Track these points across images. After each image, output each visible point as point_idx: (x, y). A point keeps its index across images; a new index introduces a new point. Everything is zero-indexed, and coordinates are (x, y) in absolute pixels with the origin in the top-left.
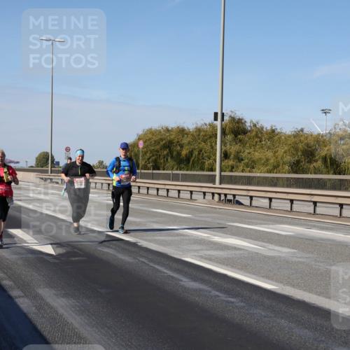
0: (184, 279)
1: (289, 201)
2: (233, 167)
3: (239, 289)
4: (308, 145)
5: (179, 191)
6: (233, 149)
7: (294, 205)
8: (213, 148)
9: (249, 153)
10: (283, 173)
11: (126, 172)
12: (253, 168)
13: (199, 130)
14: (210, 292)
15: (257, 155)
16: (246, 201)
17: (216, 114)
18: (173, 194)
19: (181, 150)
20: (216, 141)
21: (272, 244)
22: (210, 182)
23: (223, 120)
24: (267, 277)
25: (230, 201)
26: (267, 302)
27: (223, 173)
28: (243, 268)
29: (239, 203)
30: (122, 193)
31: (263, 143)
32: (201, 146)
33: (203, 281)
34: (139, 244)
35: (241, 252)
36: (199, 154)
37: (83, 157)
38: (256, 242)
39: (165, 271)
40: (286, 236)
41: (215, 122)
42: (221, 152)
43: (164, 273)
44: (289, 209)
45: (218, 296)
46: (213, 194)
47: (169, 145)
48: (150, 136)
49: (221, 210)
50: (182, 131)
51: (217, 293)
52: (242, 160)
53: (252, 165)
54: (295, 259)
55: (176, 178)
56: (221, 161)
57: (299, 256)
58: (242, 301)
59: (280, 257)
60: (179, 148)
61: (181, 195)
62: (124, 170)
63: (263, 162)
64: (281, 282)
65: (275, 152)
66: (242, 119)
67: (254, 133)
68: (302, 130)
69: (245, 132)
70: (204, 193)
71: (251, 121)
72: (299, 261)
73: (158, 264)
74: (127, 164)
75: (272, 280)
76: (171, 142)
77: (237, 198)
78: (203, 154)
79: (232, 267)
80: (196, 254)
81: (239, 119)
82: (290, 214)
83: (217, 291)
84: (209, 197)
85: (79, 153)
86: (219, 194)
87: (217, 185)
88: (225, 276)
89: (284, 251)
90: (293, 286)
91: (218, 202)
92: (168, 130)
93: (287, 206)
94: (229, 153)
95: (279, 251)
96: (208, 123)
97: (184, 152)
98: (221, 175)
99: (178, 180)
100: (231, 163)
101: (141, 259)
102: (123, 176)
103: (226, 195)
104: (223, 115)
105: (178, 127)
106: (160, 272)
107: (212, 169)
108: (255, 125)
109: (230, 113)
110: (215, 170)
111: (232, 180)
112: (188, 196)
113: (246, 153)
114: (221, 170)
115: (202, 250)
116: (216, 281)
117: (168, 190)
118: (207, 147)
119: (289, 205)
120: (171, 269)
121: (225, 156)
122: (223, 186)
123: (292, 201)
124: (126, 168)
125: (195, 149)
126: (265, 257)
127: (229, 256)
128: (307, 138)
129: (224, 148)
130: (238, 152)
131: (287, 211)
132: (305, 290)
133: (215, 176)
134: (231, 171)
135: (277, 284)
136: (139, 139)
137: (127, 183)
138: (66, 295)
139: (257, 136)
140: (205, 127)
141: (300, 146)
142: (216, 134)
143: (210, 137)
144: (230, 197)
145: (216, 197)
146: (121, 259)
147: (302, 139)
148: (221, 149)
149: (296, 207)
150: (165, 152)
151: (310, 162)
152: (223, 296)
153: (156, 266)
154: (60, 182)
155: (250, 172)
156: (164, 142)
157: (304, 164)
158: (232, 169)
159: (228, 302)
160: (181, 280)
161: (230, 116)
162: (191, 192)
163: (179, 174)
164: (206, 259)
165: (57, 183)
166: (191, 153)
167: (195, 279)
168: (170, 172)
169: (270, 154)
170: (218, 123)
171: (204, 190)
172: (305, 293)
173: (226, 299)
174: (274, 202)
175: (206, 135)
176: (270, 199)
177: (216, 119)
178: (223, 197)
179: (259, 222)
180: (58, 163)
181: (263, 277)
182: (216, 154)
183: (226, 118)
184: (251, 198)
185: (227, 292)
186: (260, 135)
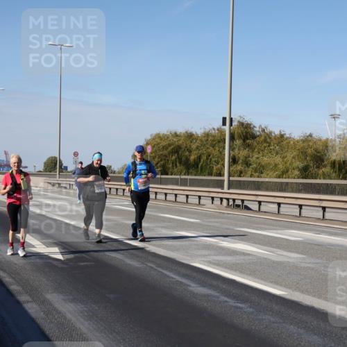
0: (193, 285)
1: (297, 207)
2: (241, 172)
3: (247, 294)
4: (316, 150)
5: (187, 196)
6: (242, 154)
7: (303, 211)
8: (222, 153)
9: (258, 158)
10: (292, 178)
11: (143, 176)
12: (262, 173)
13: (207, 135)
14: (218, 298)
15: (265, 160)
16: (255, 206)
17: (224, 119)
18: (182, 199)
19: (190, 155)
20: (225, 146)
21: (280, 249)
22: (218, 187)
23: (231, 125)
24: (276, 283)
25: (238, 206)
26: (276, 307)
27: (231, 178)
28: (252, 274)
29: (247, 208)
31: (272, 147)
32: (209, 151)
33: (211, 287)
34: (148, 249)
36: (207, 159)
38: (266, 248)
39: (174, 276)
40: (295, 241)
41: (224, 127)
42: (230, 157)
43: (173, 278)
44: (298, 214)
45: (226, 301)
46: (221, 199)
47: (177, 150)
48: (158, 140)
49: (230, 215)
50: (190, 136)
51: (226, 299)
52: (251, 165)
53: (260, 170)
54: (303, 265)
55: (184, 183)
56: (230, 166)
57: (308, 261)
58: (251, 307)
59: (289, 262)
60: (187, 153)
61: (190, 200)
63: (271, 167)
64: (290, 288)
65: (284, 158)
66: (250, 125)
67: (263, 138)
68: (311, 135)
69: (254, 137)
70: (213, 198)
71: (260, 126)
72: (308, 267)
73: (167, 269)
75: (281, 285)
76: (179, 147)
77: (246, 203)
78: (211, 159)
79: (241, 272)
80: (205, 260)
81: (248, 124)
82: (299, 220)
83: (225, 296)
84: (217, 202)
85: (97, 156)
86: (228, 199)
87: (226, 190)
88: (233, 282)
89: (293, 257)
90: (302, 292)
91: (226, 207)
92: (176, 135)
93: (296, 211)
94: (237, 157)
96: (216, 128)
97: (192, 158)
98: (229, 180)
99: (186, 185)
100: (239, 167)
101: (149, 264)
102: (141, 180)
103: (234, 200)
104: (231, 120)
105: (186, 132)
106: (168, 277)
107: (221, 174)
108: (263, 130)
109: (238, 119)
110: (223, 175)
111: (241, 185)
112: (196, 201)
113: (254, 158)
114: (230, 175)
115: (210, 255)
116: (224, 287)
117: (176, 195)
118: (215, 152)
119: (298, 210)
120: (179, 274)
121: (234, 161)
122: (231, 191)
123: (301, 206)
124: (143, 172)
125: (203, 154)
126: (274, 262)
127: (237, 262)
128: (315, 143)
129: (232, 153)
130: (246, 157)
131: (296, 216)
132: (314, 296)
133: (223, 181)
134: (240, 176)
135: (285, 289)
136: (147, 144)
137: (144, 188)
138: (74, 300)
139: (265, 141)
140: (214, 132)
141: (310, 151)
142: (225, 139)
143: (219, 142)
144: (238, 202)
145: (225, 202)
146: (130, 264)
147: (311, 144)
148: (230, 154)
149: (305, 212)
150: (174, 157)
151: (318, 167)
152: (231, 302)
153: (165, 272)
154: (68, 187)
155: (258, 177)
156: (172, 147)
157: (313, 170)
158: (240, 174)
159: (237, 308)
160: (190, 286)
161: (239, 121)
162: (200, 197)
163: (187, 179)
164: (214, 264)
165: (66, 188)
166: (199, 158)
167: (203, 285)
168: (178, 177)
169: (278, 159)
170: (227, 128)
171: (212, 195)
172: (314, 298)
173: (234, 305)
174: (283, 208)
175: (214, 140)
176: (279, 204)
177: (224, 124)
178: (231, 202)
179: (267, 227)
180: (66, 168)
181: (272, 282)
182: (224, 159)
183: (235, 123)
184: (260, 203)
185: (236, 298)
186: (268, 140)
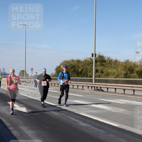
0: (80, 122)
1: (123, 90)
2: (100, 76)
3: (103, 126)
4: (130, 66)
5: (78, 86)
6: (100, 68)
7: (125, 91)
8: (92, 68)
10: (121, 78)
11: (67, 79)
12: (108, 76)
13: (86, 61)
14: (91, 128)
15: (109, 71)
16: (105, 90)
17: (93, 54)
18: (75, 87)
20: (93, 65)
21: (116, 107)
22: (91, 82)
23: (95, 56)
24: (115, 121)
25: (99, 90)
26: (115, 131)
27: (96, 78)
28: (105, 117)
29: (102, 91)
30: (65, 88)
31: (112, 65)
32: (87, 67)
33: (88, 123)
34: (62, 108)
35: (104, 111)
36: (86, 71)
37: (45, 72)
38: (110, 107)
39: (73, 119)
40: (122, 104)
42: (95, 70)
43: (72, 120)
44: (123, 93)
45: (94, 129)
46: (92, 87)
47: (73, 67)
48: (66, 63)
49: (95, 94)
50: (79, 61)
51: (94, 128)
52: (104, 73)
53: (108, 75)
54: (126, 114)
55: (76, 80)
56: (95, 73)
57: (128, 112)
58: (104, 131)
59: (120, 113)
60: (78, 68)
61: (79, 88)
62: (66, 78)
63: (112, 74)
64: (120, 123)
65: (117, 70)
66: (103, 56)
67: (108, 62)
68: (128, 60)
69: (105, 61)
70: (88, 87)
71: (107, 57)
72: (127, 115)
73: (70, 116)
74: (67, 75)
75: (117, 122)
77: (102, 88)
78: (87, 70)
79: (100, 117)
80: (85, 112)
81: (102, 56)
82: (124, 95)
83: (94, 127)
84: (90, 88)
85: (44, 70)
86: (94, 87)
87: (93, 83)
88: (97, 121)
89: (122, 110)
90: (126, 125)
91: (94, 90)
92: (73, 61)
93: (122, 91)
94: (98, 69)
95: (119, 110)
96: (89, 58)
97: (80, 70)
98: (95, 79)
99: (77, 81)
100: (99, 74)
101: (63, 114)
102: (65, 81)
103: (97, 87)
104: (95, 54)
105: (77, 60)
106: (71, 119)
107: (91, 77)
108: (109, 59)
109: (98, 54)
110: (92, 77)
111: (99, 81)
112: (82, 88)
113: (105, 70)
114: (95, 77)
115: (88, 110)
116: (94, 123)
117: (73, 85)
118: (89, 68)
119: (123, 91)
120: (75, 118)
121: (97, 71)
122: (96, 84)
123: (124, 90)
124: (66, 77)
125: (84, 68)
126: (114, 113)
127: (99, 113)
128: (130, 64)
129: (96, 68)
130: (102, 70)
131: (123, 94)
132: (130, 127)
133: (92, 79)
134: (99, 77)
135: (118, 124)
136: (61, 65)
137: (67, 84)
138: (32, 129)
139: (109, 63)
140: (88, 59)
141: (128, 67)
142: (93, 62)
143: (91, 63)
144: (99, 88)
145: (93, 88)
146: (54, 114)
147: (128, 64)
148: (95, 69)
149: (126, 92)
150: (72, 70)
151: (131, 73)
152: (96, 129)
153: (69, 117)
154: (29, 82)
155: (107, 78)
156: (71, 66)
157: (129, 74)
158: (99, 76)
159: (99, 132)
160: (79, 123)
162: (83, 86)
163: (78, 79)
164: (89, 114)
165: (28, 83)
166: (83, 70)
167: (85, 122)
168: (74, 78)
169: (115, 70)
170: (94, 58)
171: (88, 85)
172: (130, 128)
173: (98, 130)
174: (117, 90)
175: (89, 63)
176: (115, 89)
177: (93, 56)
178: (96, 88)
179: (111, 98)
180: (28, 75)
181: (113, 121)
182: (93, 70)
183: (97, 56)
184: (108, 88)
185: (98, 128)
186: (111, 63)
